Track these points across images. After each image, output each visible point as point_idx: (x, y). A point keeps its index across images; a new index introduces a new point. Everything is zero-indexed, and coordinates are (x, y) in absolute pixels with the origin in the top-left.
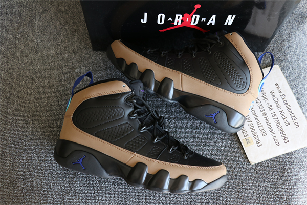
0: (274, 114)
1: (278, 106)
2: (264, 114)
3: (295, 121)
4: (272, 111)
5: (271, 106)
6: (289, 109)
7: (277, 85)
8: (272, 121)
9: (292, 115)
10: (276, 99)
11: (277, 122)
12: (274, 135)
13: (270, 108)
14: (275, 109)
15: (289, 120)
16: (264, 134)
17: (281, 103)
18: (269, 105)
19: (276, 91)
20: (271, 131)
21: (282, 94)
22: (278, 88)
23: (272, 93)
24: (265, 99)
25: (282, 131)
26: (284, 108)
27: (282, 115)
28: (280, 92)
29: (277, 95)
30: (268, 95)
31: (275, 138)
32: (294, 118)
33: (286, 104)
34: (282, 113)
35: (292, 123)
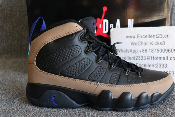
0: (151, 50)
1: (145, 44)
2: (148, 58)
3: (163, 36)
4: (148, 51)
5: (143, 50)
6: (151, 37)
7: (127, 37)
8: (156, 54)
9: (157, 36)
10: (139, 44)
11: (159, 51)
12: (169, 58)
13: (145, 51)
14: (148, 47)
15: (160, 40)
16: (165, 66)
17: (144, 40)
18: (142, 50)
19: (133, 40)
20: (164, 59)
21: (136, 37)
22: (131, 37)
23: (133, 44)
24: (135, 51)
25: (168, 51)
26: (149, 40)
27: (155, 44)
28: (134, 37)
29: (136, 40)
30: (134, 48)
31: (171, 59)
32: (160, 36)
33: (146, 37)
34: (153, 43)
35: (164, 39)
